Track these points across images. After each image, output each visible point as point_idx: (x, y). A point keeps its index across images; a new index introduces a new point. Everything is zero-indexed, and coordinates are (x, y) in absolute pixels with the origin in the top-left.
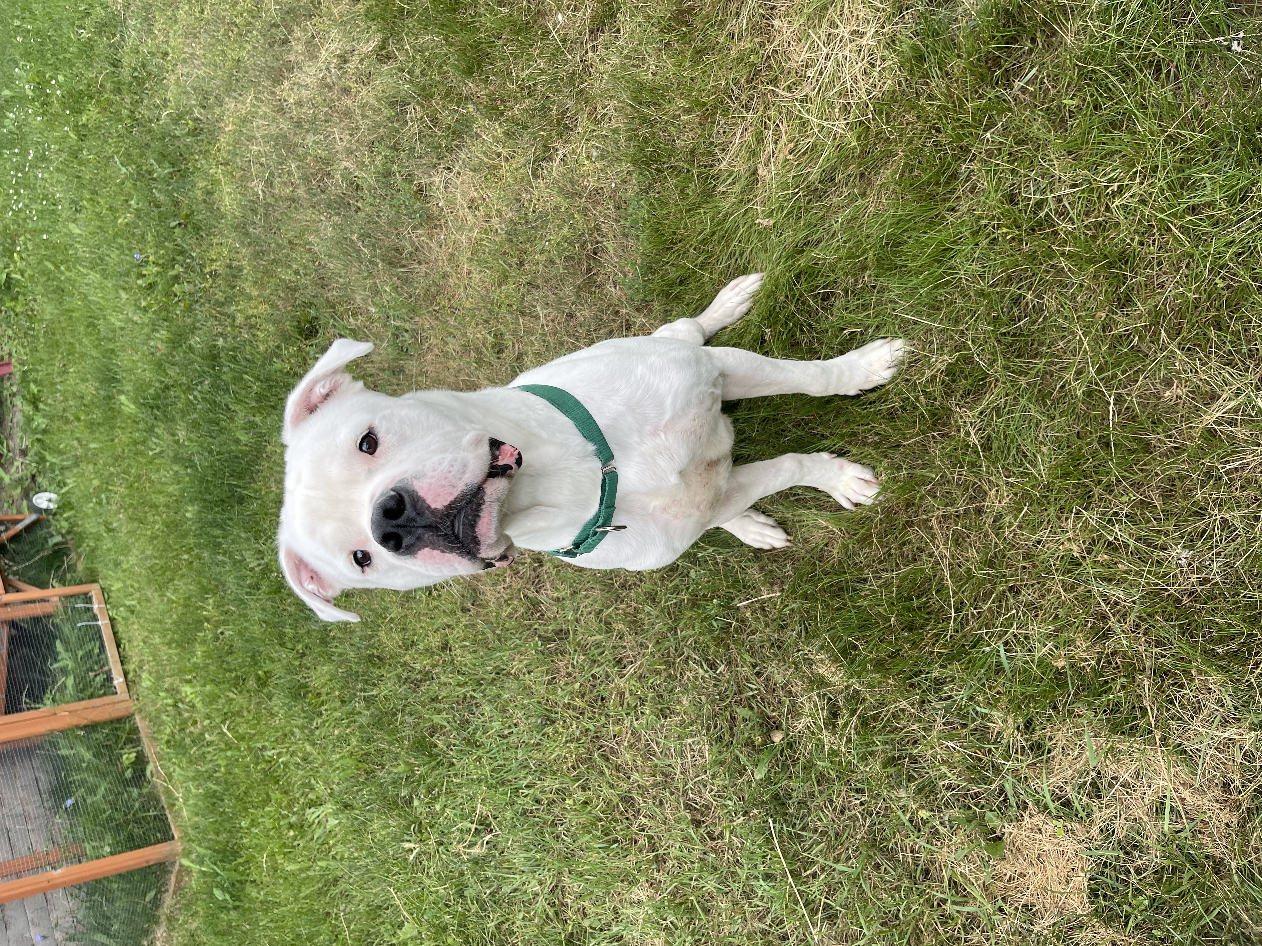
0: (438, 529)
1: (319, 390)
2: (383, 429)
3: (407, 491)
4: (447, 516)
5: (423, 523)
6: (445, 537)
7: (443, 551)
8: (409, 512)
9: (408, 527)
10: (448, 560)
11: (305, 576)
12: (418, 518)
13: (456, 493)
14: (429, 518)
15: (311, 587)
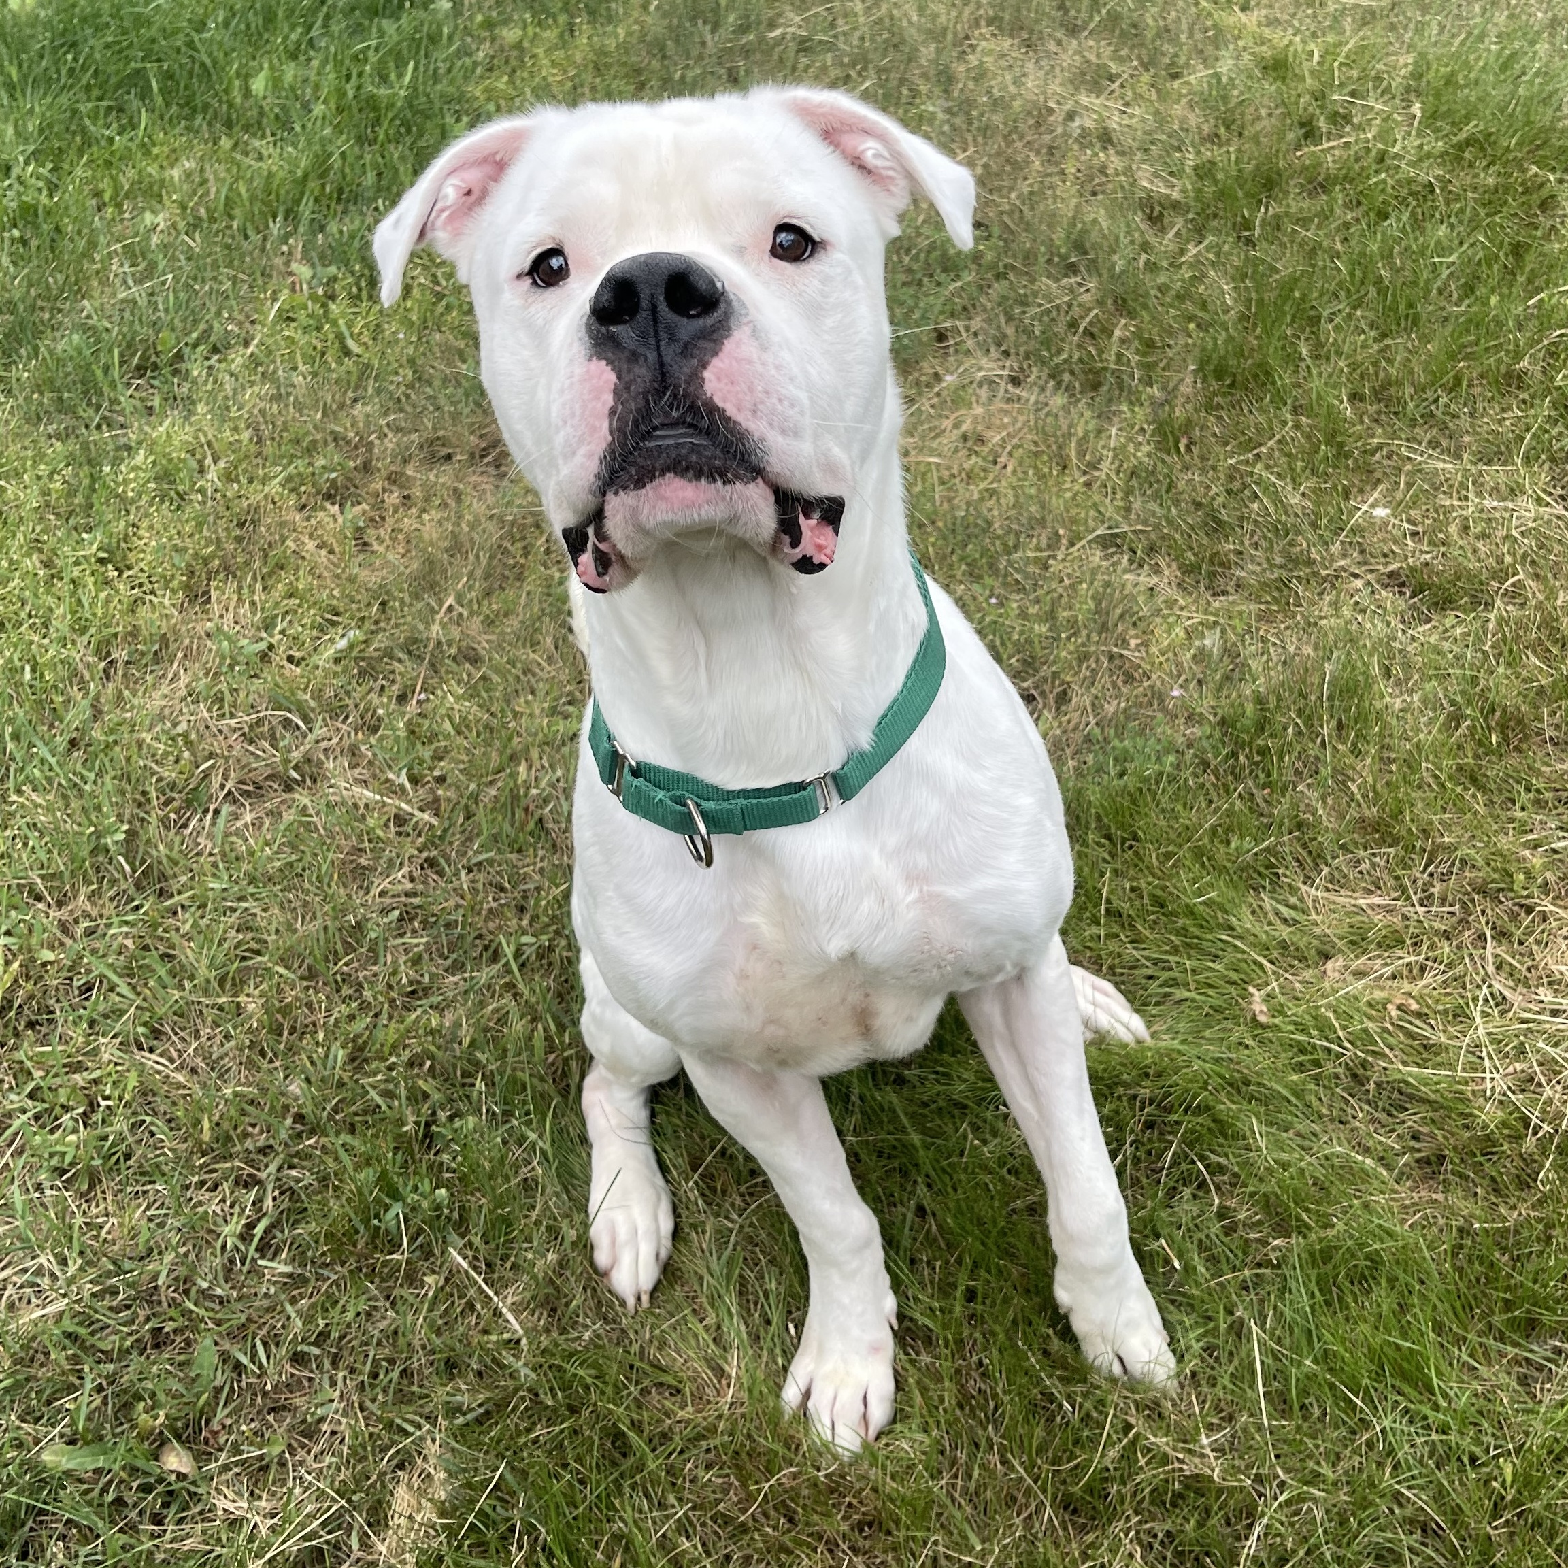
0: (660, 393)
1: (870, 150)
2: (826, 269)
3: (727, 316)
4: (693, 408)
5: (667, 359)
6: (645, 414)
7: (612, 412)
8: (687, 327)
9: (656, 329)
10: (593, 429)
11: (472, 177)
12: (677, 348)
13: (744, 419)
14: (680, 371)
15: (451, 193)
